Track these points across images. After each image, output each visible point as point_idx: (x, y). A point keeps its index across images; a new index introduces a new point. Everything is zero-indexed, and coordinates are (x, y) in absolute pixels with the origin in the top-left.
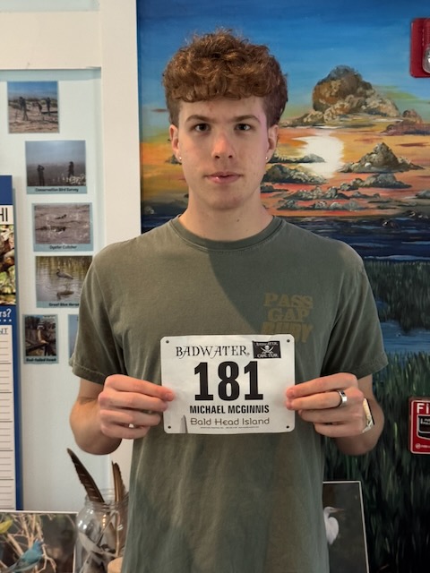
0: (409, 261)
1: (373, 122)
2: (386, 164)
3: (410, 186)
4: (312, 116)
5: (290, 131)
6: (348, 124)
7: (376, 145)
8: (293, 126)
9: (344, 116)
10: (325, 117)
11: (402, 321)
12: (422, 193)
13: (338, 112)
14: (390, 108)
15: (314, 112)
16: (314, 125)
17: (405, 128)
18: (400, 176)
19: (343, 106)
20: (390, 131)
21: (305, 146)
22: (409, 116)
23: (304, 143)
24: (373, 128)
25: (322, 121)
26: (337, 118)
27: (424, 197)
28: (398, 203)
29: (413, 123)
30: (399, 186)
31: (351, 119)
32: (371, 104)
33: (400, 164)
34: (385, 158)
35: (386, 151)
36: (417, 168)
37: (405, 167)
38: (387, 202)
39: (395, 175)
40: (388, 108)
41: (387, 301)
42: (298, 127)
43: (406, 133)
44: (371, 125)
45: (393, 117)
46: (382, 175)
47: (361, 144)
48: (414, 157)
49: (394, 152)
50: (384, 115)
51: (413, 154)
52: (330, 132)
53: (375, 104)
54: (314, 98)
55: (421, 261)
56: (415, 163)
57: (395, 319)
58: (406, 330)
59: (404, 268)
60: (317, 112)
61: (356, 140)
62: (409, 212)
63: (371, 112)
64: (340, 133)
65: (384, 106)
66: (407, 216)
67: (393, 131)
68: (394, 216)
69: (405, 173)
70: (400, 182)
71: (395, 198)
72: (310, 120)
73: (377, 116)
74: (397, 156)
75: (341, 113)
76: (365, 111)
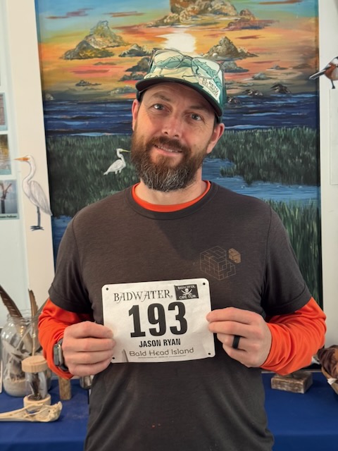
0: (249, 129)
1: (217, 20)
2: (229, 54)
3: (248, 71)
4: (170, 18)
5: (155, 30)
6: (199, 23)
7: (221, 38)
8: (156, 26)
9: (195, 17)
10: (181, 18)
11: (245, 176)
12: (257, 75)
13: (190, 13)
14: (230, 9)
15: (172, 15)
16: (172, 24)
17: (242, 25)
18: (240, 63)
19: (194, 8)
20: (231, 27)
21: (166, 42)
22: (245, 15)
23: (165, 39)
24: (218, 25)
25: (178, 21)
26: (190, 19)
27: (259, 79)
28: (239, 84)
29: (248, 20)
30: (240, 71)
31: (200, 19)
32: (216, 6)
33: (239, 53)
34: (228, 49)
35: (228, 43)
36: (252, 55)
37: (243, 55)
38: (231, 84)
39: (236, 62)
40: (228, 9)
41: (233, 161)
42: (160, 27)
43: (243, 28)
44: (216, 23)
45: (233, 16)
46: (226, 63)
47: (210, 38)
48: (250, 47)
49: (234, 44)
50: (226, 15)
51: (248, 45)
52: (185, 30)
53: (218, 6)
54: (171, 3)
55: (258, 128)
56: (251, 52)
57: (240, 174)
58: (249, 183)
59: (246, 134)
60: (174, 14)
61: (205, 36)
62: (248, 91)
63: (216, 12)
64: (193, 30)
65: (225, 7)
66: (246, 94)
67: (233, 27)
68: (237, 94)
69: (243, 60)
70: (240, 68)
71: (236, 80)
72: (169, 21)
73: (220, 15)
74: (237, 47)
75: (193, 14)
76: (211, 12)
